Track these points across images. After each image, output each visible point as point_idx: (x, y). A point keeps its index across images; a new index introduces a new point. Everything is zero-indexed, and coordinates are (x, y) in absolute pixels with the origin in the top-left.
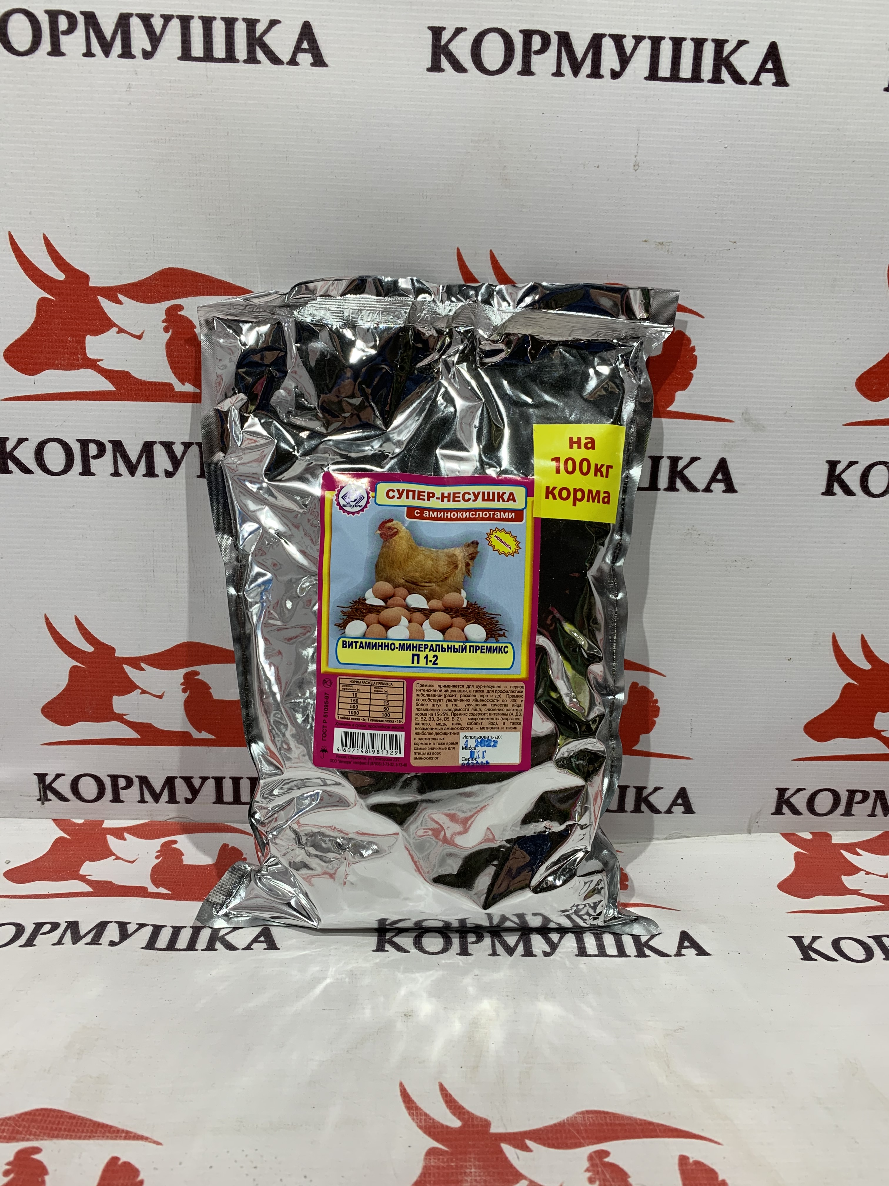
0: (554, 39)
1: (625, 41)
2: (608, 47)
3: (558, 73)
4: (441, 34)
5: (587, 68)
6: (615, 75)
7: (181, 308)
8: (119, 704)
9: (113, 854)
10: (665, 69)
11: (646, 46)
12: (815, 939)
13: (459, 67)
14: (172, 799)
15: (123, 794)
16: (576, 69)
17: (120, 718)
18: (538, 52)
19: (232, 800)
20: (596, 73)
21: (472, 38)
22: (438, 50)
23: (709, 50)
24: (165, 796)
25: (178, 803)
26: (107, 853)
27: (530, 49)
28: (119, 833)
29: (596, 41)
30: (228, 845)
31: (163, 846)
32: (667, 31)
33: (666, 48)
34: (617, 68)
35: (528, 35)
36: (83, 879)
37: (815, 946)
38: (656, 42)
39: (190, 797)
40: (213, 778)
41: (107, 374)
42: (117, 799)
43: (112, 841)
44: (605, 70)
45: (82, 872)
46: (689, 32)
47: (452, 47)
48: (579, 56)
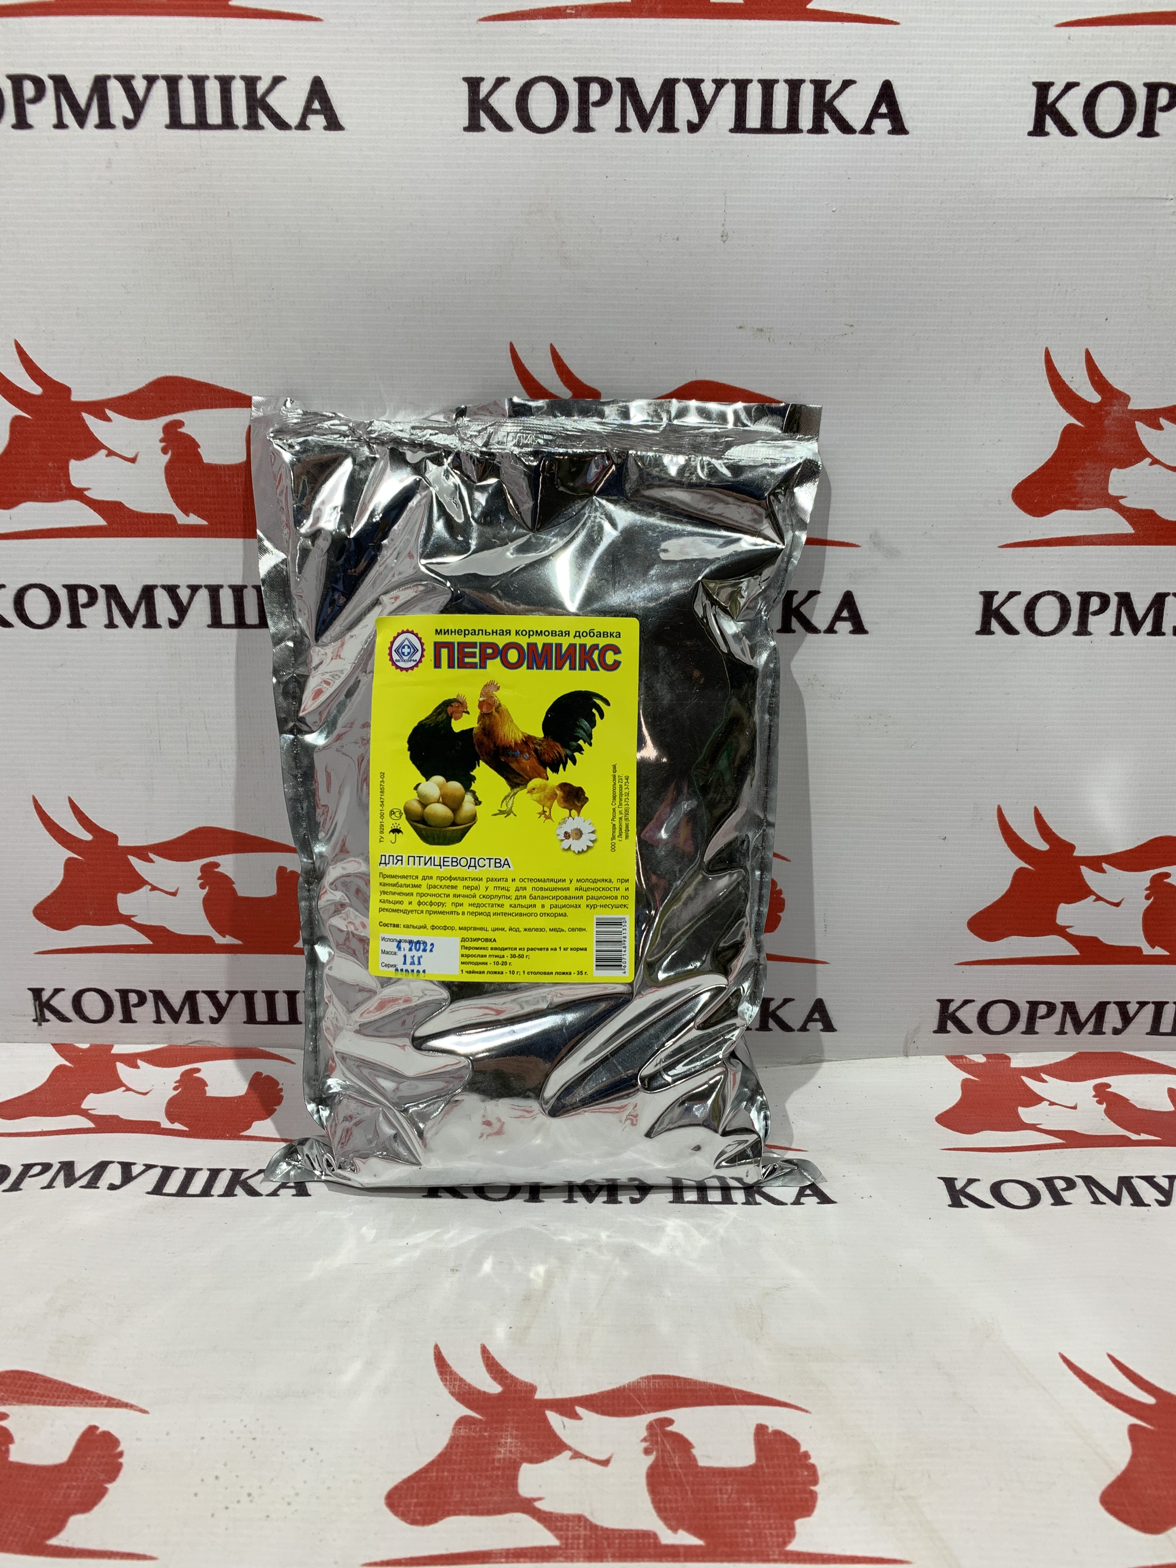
0: (617, 88)
1: (703, 86)
2: (683, 94)
3: (623, 128)
4: (478, 86)
5: (658, 120)
6: (693, 128)
7: (181, 424)
8: (126, 903)
9: (123, 1085)
10: (754, 119)
11: (729, 91)
12: (970, 1181)
13: (502, 125)
14: (195, 1019)
15: (136, 1012)
16: (645, 121)
17: (127, 920)
18: (598, 104)
19: (266, 1019)
20: (669, 126)
21: (516, 89)
22: (476, 106)
23: (807, 94)
24: (186, 1015)
25: (202, 1022)
26: (115, 1083)
27: (588, 100)
28: (131, 1060)
29: (668, 88)
30: (261, 1074)
31: (183, 1075)
32: (755, 73)
33: (755, 93)
34: (695, 119)
35: (584, 83)
36: (85, 1113)
37: (970, 1190)
38: (742, 86)
39: (216, 1015)
40: (242, 992)
41: (97, 506)
42: (128, 1018)
43: (122, 1069)
44: (680, 122)
45: (85, 1105)
46: (782, 73)
47: (493, 101)
48: (648, 107)
